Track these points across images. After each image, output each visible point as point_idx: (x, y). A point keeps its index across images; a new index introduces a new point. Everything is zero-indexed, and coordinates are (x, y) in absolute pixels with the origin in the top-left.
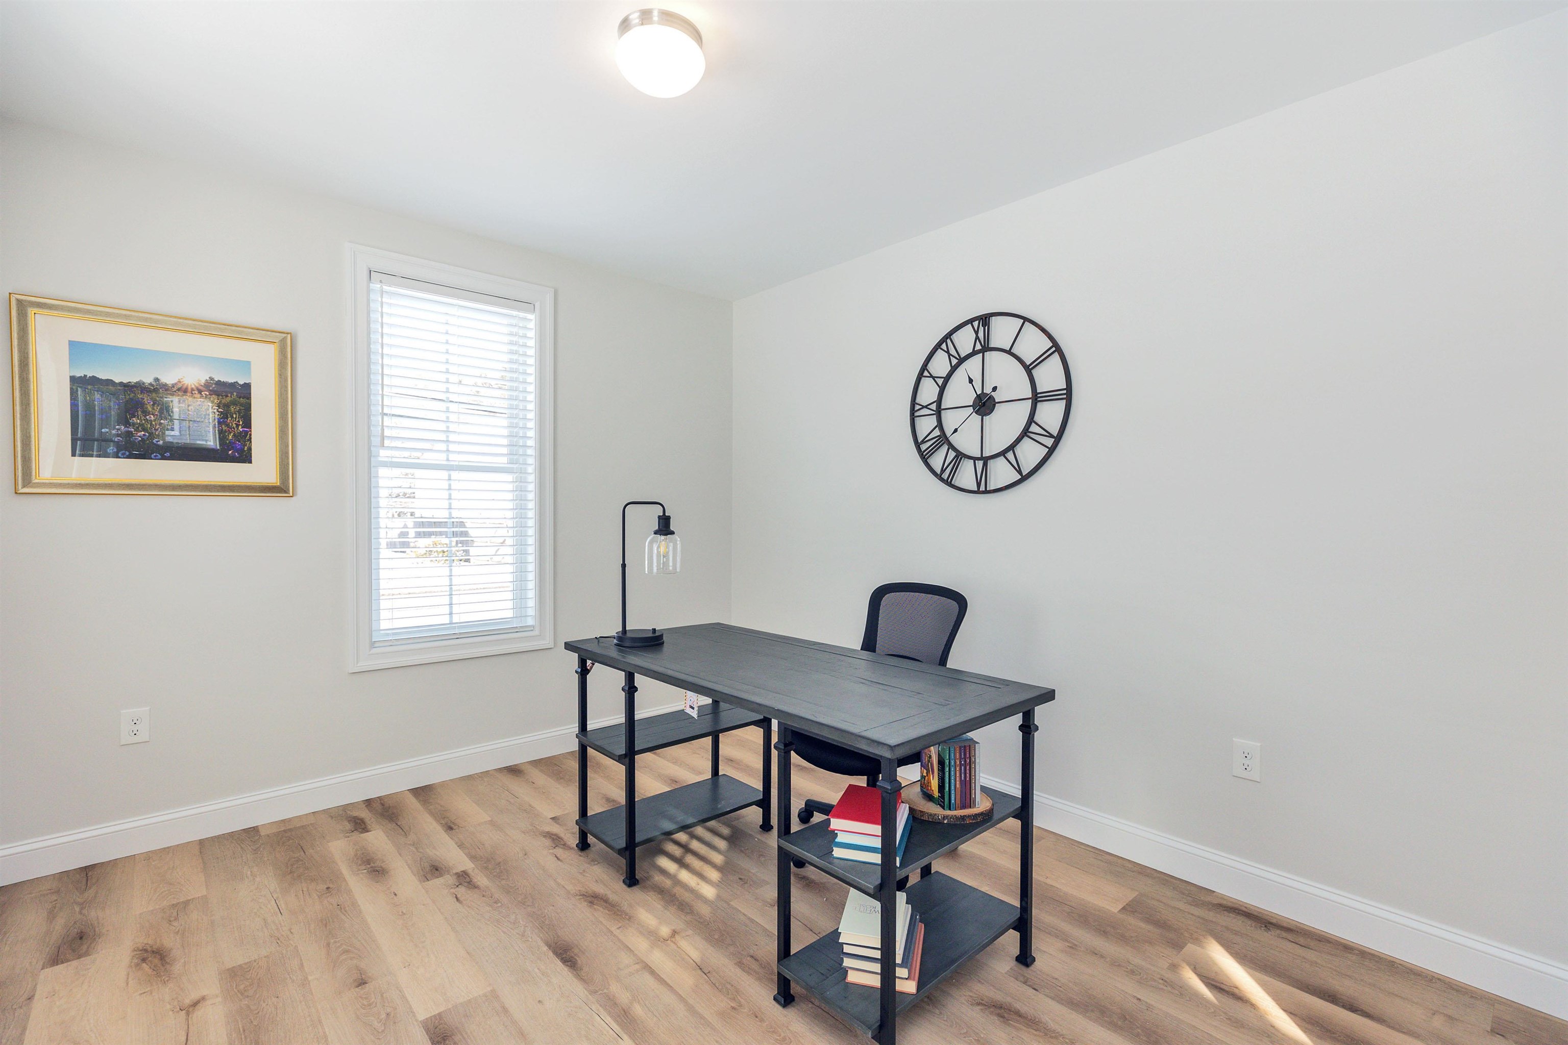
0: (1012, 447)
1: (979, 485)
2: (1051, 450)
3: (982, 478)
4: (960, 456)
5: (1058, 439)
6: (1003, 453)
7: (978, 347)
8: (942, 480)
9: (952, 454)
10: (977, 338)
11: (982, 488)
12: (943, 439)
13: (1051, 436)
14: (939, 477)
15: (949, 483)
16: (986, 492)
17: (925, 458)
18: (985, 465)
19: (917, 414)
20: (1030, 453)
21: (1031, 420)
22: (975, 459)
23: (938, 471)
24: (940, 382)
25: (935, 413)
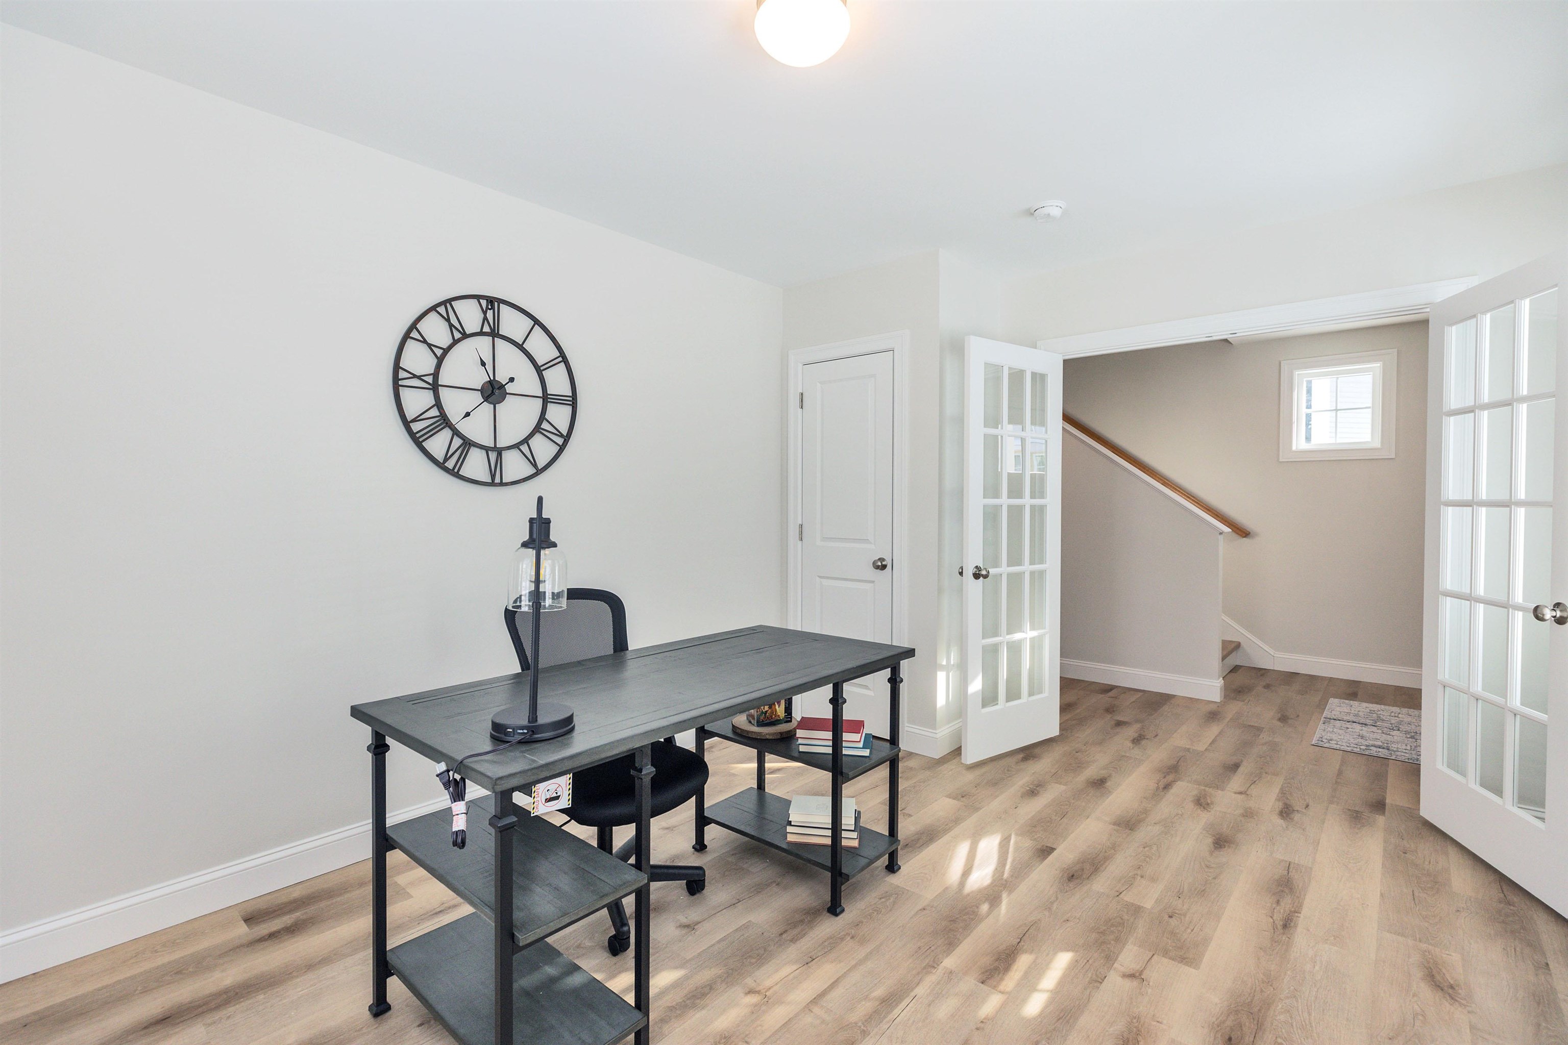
0: (526, 441)
1: (493, 476)
2: (562, 448)
3: (496, 468)
4: (468, 444)
5: (567, 438)
6: (517, 446)
7: (486, 329)
8: (446, 470)
9: (457, 442)
10: (485, 319)
11: (497, 480)
12: (444, 421)
13: (561, 435)
14: (441, 465)
15: (455, 473)
16: (502, 484)
17: (418, 441)
18: (500, 455)
19: (400, 383)
20: (543, 449)
21: (542, 417)
22: (487, 449)
23: (440, 458)
24: (439, 352)
25: (430, 387)
